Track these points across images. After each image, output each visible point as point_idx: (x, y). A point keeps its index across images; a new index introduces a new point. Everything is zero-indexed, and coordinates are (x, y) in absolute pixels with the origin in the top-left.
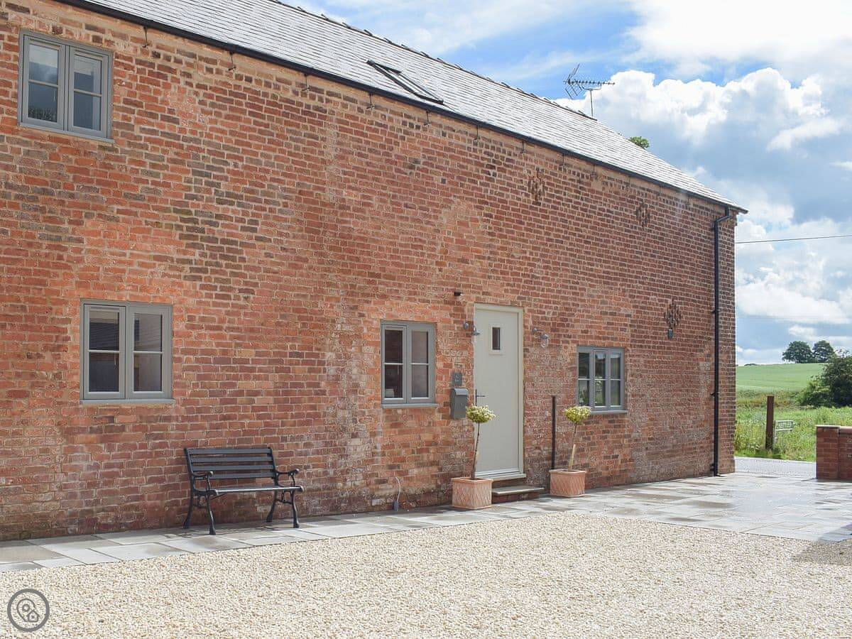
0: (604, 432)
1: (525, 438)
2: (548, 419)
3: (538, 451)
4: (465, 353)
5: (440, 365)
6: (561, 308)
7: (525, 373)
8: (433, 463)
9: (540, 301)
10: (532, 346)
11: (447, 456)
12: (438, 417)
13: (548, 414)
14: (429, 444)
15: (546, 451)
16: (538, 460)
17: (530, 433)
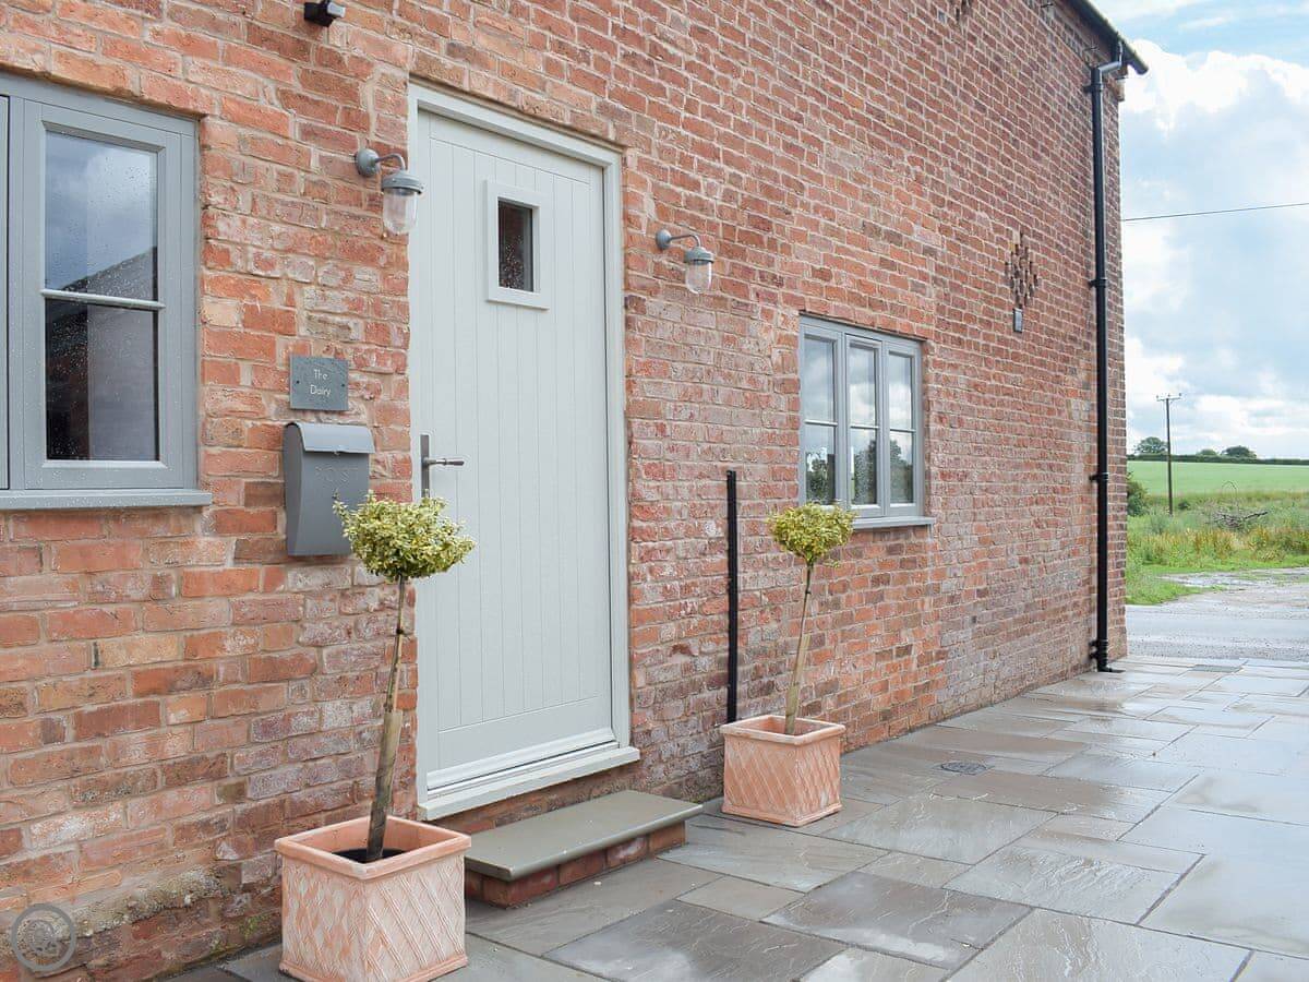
0: (877, 581)
1: (635, 618)
2: (713, 545)
3: (681, 659)
4: (366, 276)
5: (224, 312)
6: (750, 187)
7: (629, 386)
8: (181, 774)
9: (681, 140)
10: (654, 291)
11: (274, 731)
12: (211, 552)
13: (715, 529)
14: (159, 683)
15: (709, 655)
16: (681, 692)
17: (651, 598)
